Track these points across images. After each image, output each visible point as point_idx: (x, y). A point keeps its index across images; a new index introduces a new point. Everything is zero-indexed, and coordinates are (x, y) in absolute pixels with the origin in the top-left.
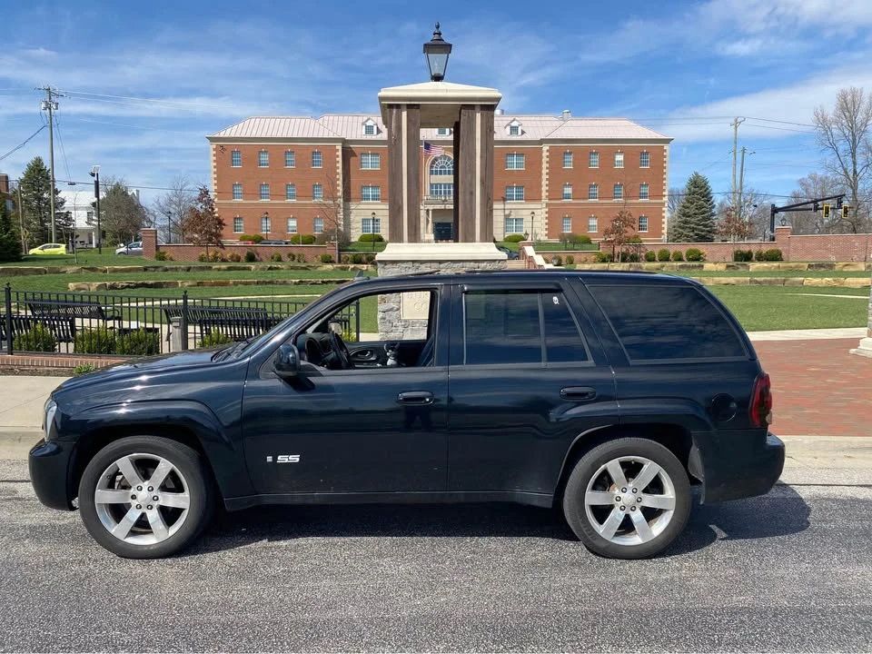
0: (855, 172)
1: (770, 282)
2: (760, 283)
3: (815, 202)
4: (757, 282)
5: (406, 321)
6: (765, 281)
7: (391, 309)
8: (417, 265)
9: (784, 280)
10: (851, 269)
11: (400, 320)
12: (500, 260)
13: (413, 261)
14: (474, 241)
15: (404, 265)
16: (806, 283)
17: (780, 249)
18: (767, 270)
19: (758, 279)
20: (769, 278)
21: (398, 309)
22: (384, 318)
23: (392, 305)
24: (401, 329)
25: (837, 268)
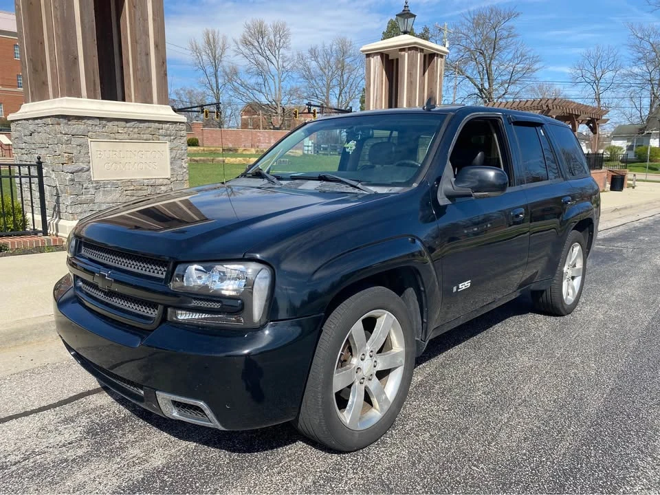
0: (217, 87)
1: (204, 160)
2: (197, 161)
3: (202, 106)
4: (195, 161)
5: (97, 182)
6: (200, 160)
7: (81, 170)
8: (104, 122)
9: (213, 160)
10: (248, 153)
11: (90, 181)
12: (180, 123)
13: (100, 119)
14: (151, 102)
15: (90, 122)
16: (226, 161)
17: (197, 137)
18: (196, 152)
19: (195, 158)
20: (202, 158)
21: (88, 170)
22: (72, 180)
23: (82, 165)
24: (92, 191)
25: (240, 151)
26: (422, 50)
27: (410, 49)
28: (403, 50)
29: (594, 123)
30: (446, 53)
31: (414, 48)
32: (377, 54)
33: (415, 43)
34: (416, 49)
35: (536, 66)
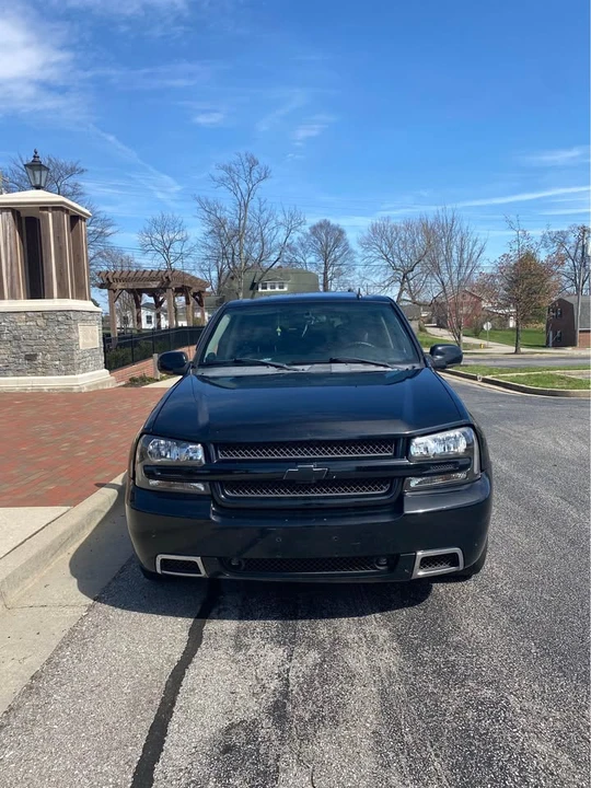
26: (67, 211)
27: (54, 209)
28: (46, 209)
29: (200, 296)
30: (89, 216)
31: (58, 208)
32: (7, 209)
33: (63, 203)
34: (62, 209)
35: (109, 231)
